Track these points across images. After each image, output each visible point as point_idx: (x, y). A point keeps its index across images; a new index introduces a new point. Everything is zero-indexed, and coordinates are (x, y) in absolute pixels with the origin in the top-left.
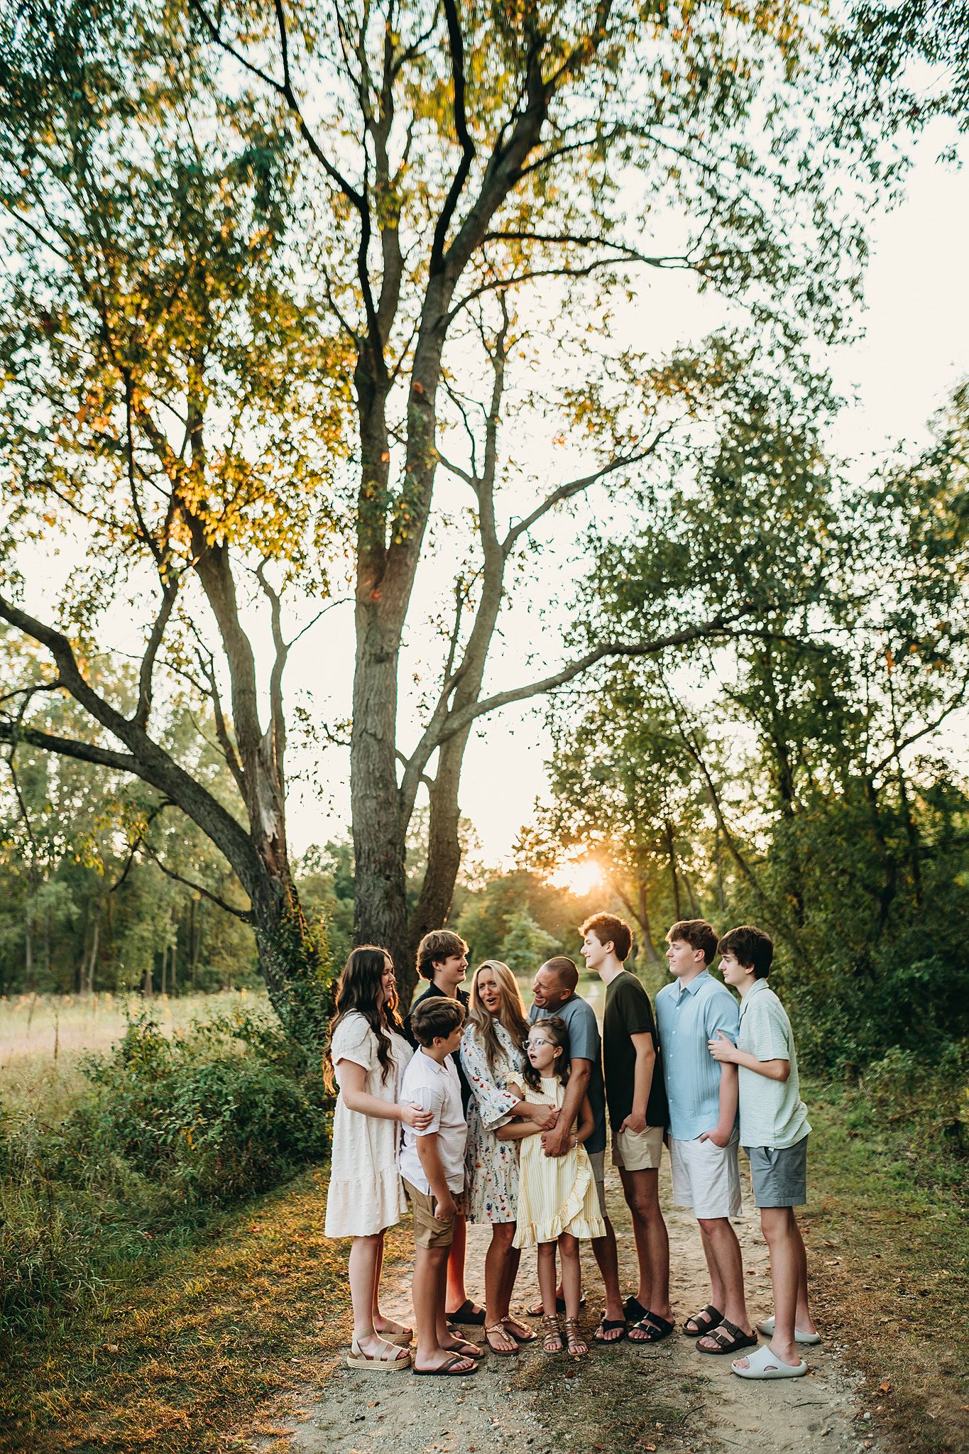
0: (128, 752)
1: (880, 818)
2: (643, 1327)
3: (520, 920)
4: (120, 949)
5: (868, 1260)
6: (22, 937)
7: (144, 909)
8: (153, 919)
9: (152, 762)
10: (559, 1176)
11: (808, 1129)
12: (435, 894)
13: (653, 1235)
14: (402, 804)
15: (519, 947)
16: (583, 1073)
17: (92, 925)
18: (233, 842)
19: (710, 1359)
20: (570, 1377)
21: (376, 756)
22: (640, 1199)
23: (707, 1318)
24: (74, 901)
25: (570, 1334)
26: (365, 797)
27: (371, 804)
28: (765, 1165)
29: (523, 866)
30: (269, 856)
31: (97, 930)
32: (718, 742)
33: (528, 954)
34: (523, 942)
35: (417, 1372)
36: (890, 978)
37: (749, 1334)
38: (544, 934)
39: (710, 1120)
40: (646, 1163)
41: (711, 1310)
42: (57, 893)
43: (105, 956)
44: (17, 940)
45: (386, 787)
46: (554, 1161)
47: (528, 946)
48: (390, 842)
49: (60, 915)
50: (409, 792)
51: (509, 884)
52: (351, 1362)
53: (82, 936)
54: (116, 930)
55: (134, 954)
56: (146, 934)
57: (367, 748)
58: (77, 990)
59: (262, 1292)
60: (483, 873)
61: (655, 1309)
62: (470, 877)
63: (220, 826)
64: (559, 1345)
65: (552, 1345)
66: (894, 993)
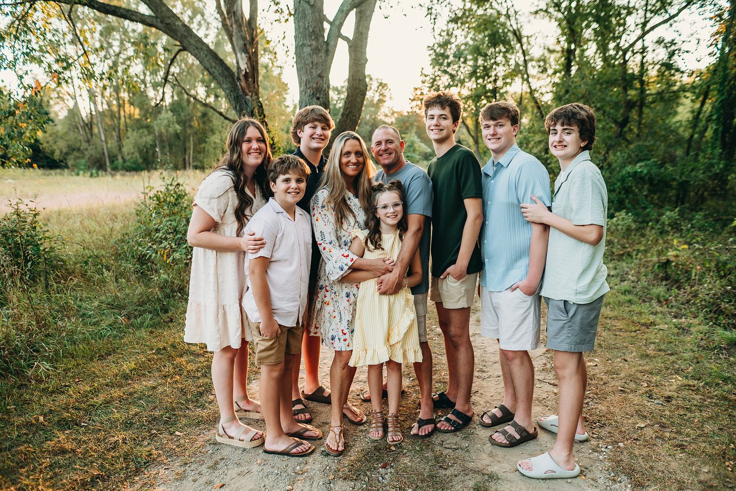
0: (153, 14)
1: (627, 78)
2: (448, 420)
3: (411, 136)
4: (204, 148)
5: (618, 363)
6: (154, 141)
7: (214, 128)
8: (220, 132)
9: (168, 21)
10: (390, 311)
11: (606, 289)
12: (350, 112)
13: (462, 356)
14: (327, 51)
15: (409, 152)
16: (419, 230)
17: (189, 135)
18: (222, 74)
19: (500, 452)
20: (384, 467)
21: (309, 17)
22: (454, 330)
23: (499, 414)
24: (179, 123)
25: (390, 425)
26: (303, 45)
27: (307, 50)
28: (563, 316)
29: (415, 109)
30: (243, 84)
31: (191, 138)
32: (528, 37)
33: (413, 155)
34: (412, 149)
35: (266, 452)
36: (620, 171)
37: (531, 431)
38: (423, 145)
39: (520, 274)
40: (462, 304)
41: (503, 408)
42: (168, 118)
43: (198, 151)
44: (151, 143)
45: (317, 39)
46: (385, 298)
47: (414, 151)
48: (320, 76)
49: (171, 130)
50: (332, 43)
51: (406, 119)
52: (219, 439)
53: (184, 142)
54: (202, 137)
55: (212, 150)
56: (217, 141)
57: (304, 11)
58: (185, 168)
59: (179, 370)
60: (393, 114)
61: (459, 407)
62: (386, 116)
63: (214, 64)
64: (381, 433)
65: (375, 434)
66: (623, 180)
